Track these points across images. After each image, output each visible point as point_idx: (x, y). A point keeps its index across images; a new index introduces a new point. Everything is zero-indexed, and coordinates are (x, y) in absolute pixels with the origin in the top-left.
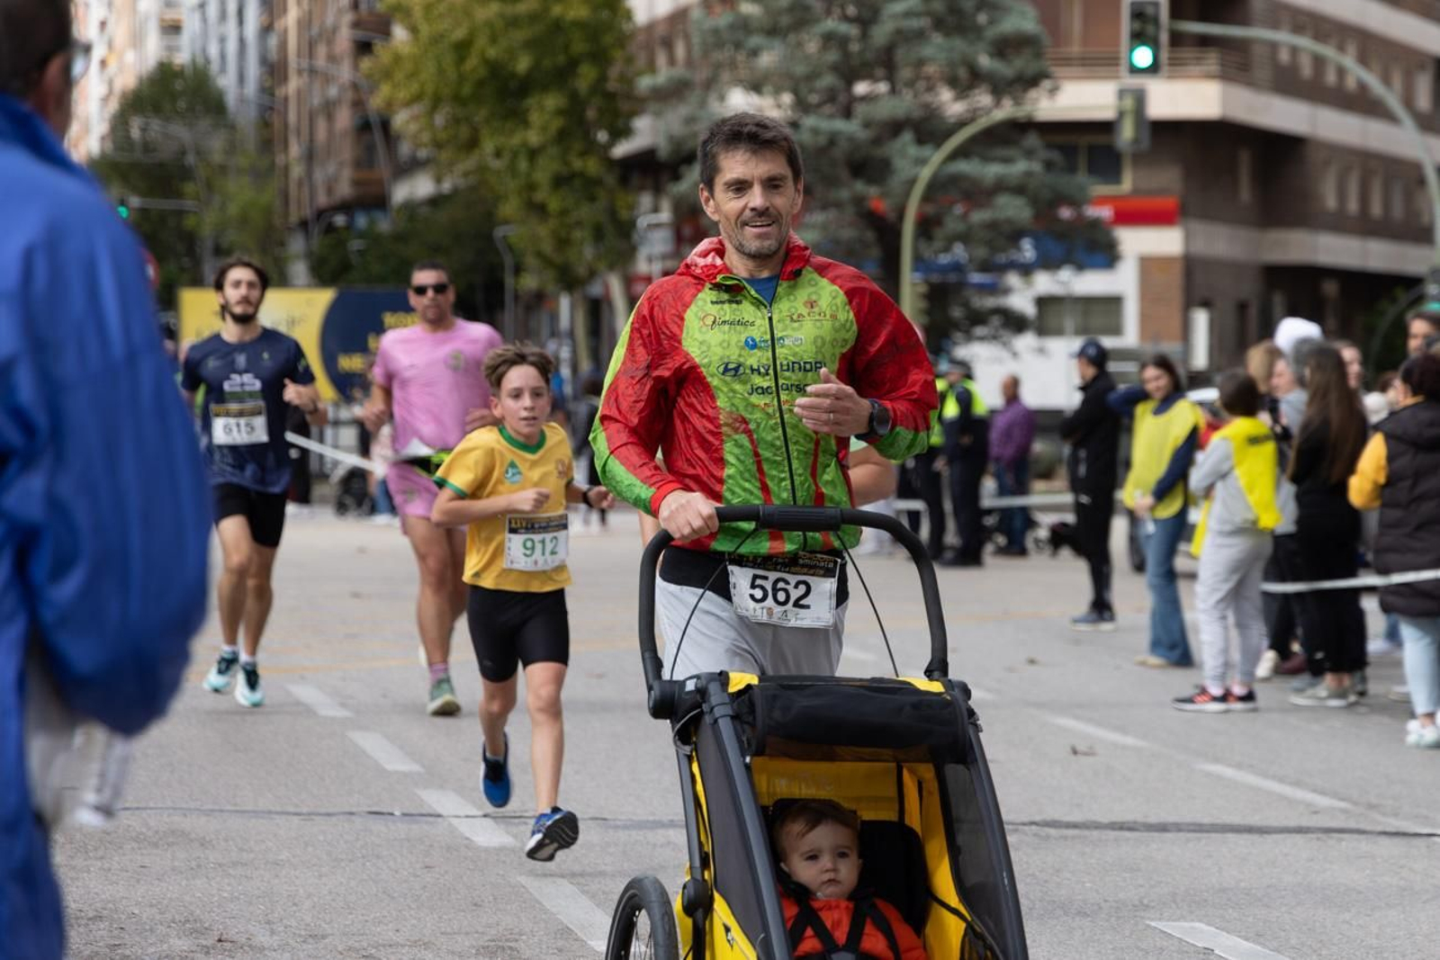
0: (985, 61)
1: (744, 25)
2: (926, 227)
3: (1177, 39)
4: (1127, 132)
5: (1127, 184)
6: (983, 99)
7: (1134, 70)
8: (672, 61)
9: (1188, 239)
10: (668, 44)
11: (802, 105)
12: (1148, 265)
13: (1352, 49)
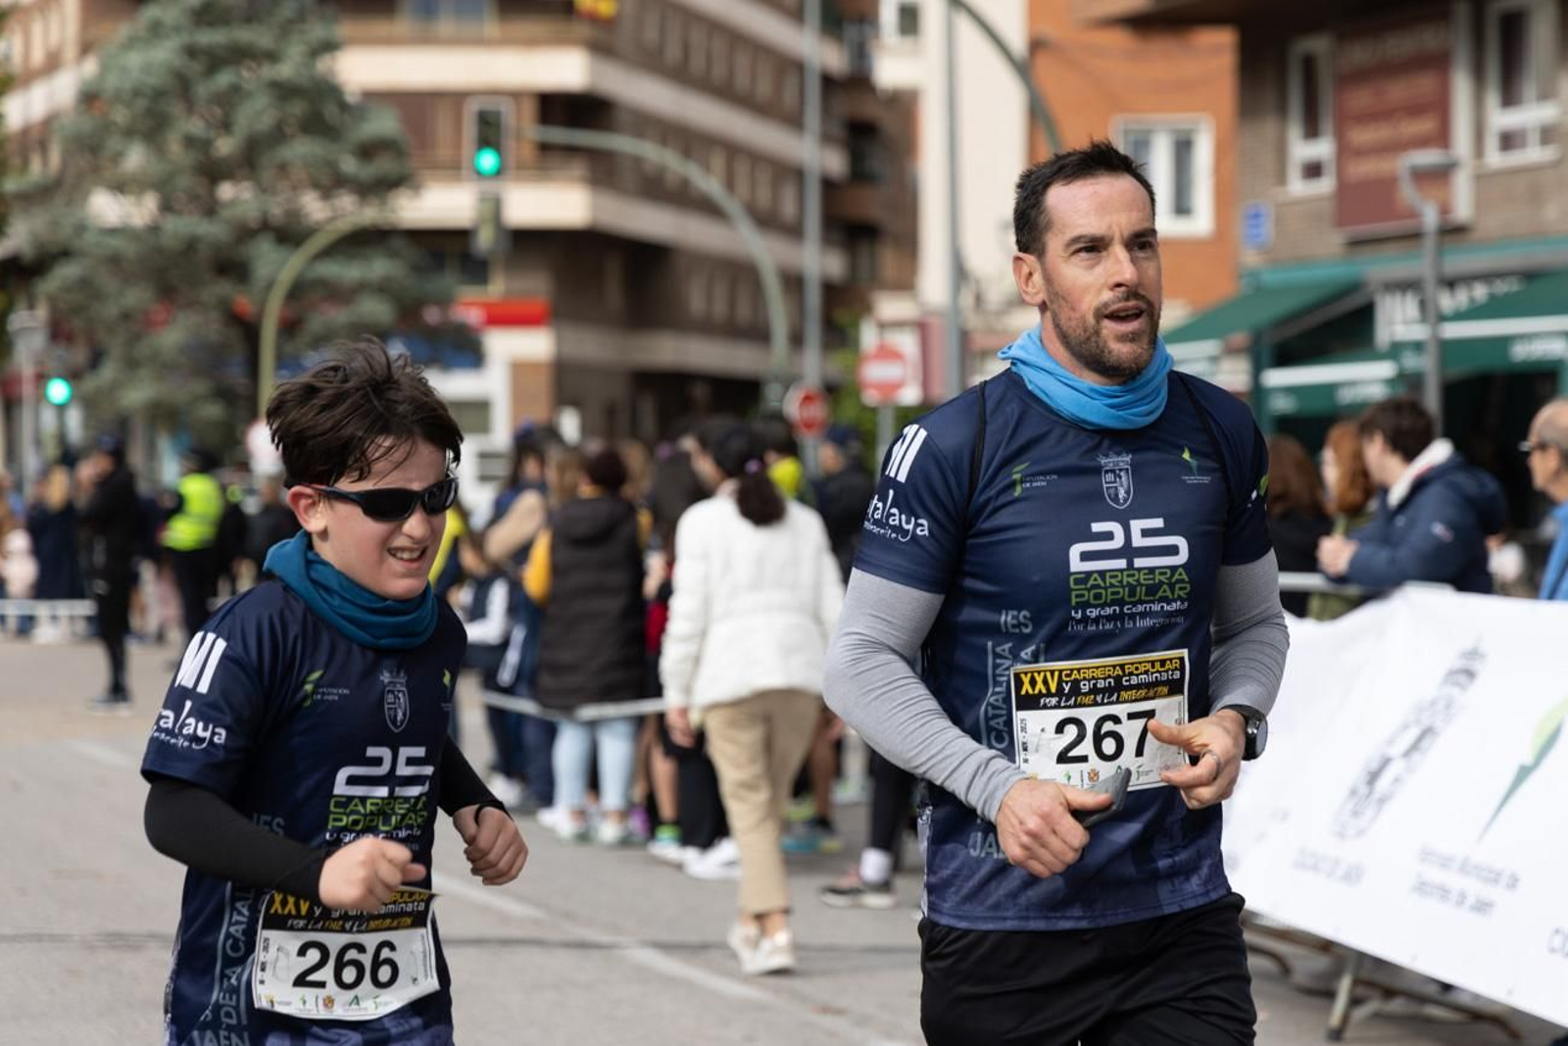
0: (349, 165)
1: (106, 127)
2: (290, 328)
3: (545, 148)
4: (485, 240)
5: (497, 288)
6: (346, 201)
7: (479, 175)
8: (45, 162)
9: (559, 342)
10: (43, 146)
11: (166, 207)
12: (520, 370)
13: (718, 161)
